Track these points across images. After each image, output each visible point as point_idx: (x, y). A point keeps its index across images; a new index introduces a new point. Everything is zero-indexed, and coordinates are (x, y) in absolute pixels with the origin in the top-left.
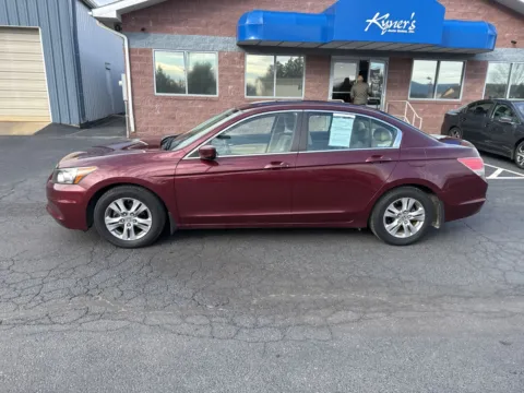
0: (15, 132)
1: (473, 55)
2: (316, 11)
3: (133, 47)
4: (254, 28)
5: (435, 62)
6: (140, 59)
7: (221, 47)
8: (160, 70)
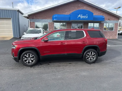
0: (5, 39)
1: (101, 22)
2: (68, 14)
3: (31, 22)
4: (55, 18)
5: (93, 24)
6: (32, 24)
7: (49, 21)
8: (36, 25)
